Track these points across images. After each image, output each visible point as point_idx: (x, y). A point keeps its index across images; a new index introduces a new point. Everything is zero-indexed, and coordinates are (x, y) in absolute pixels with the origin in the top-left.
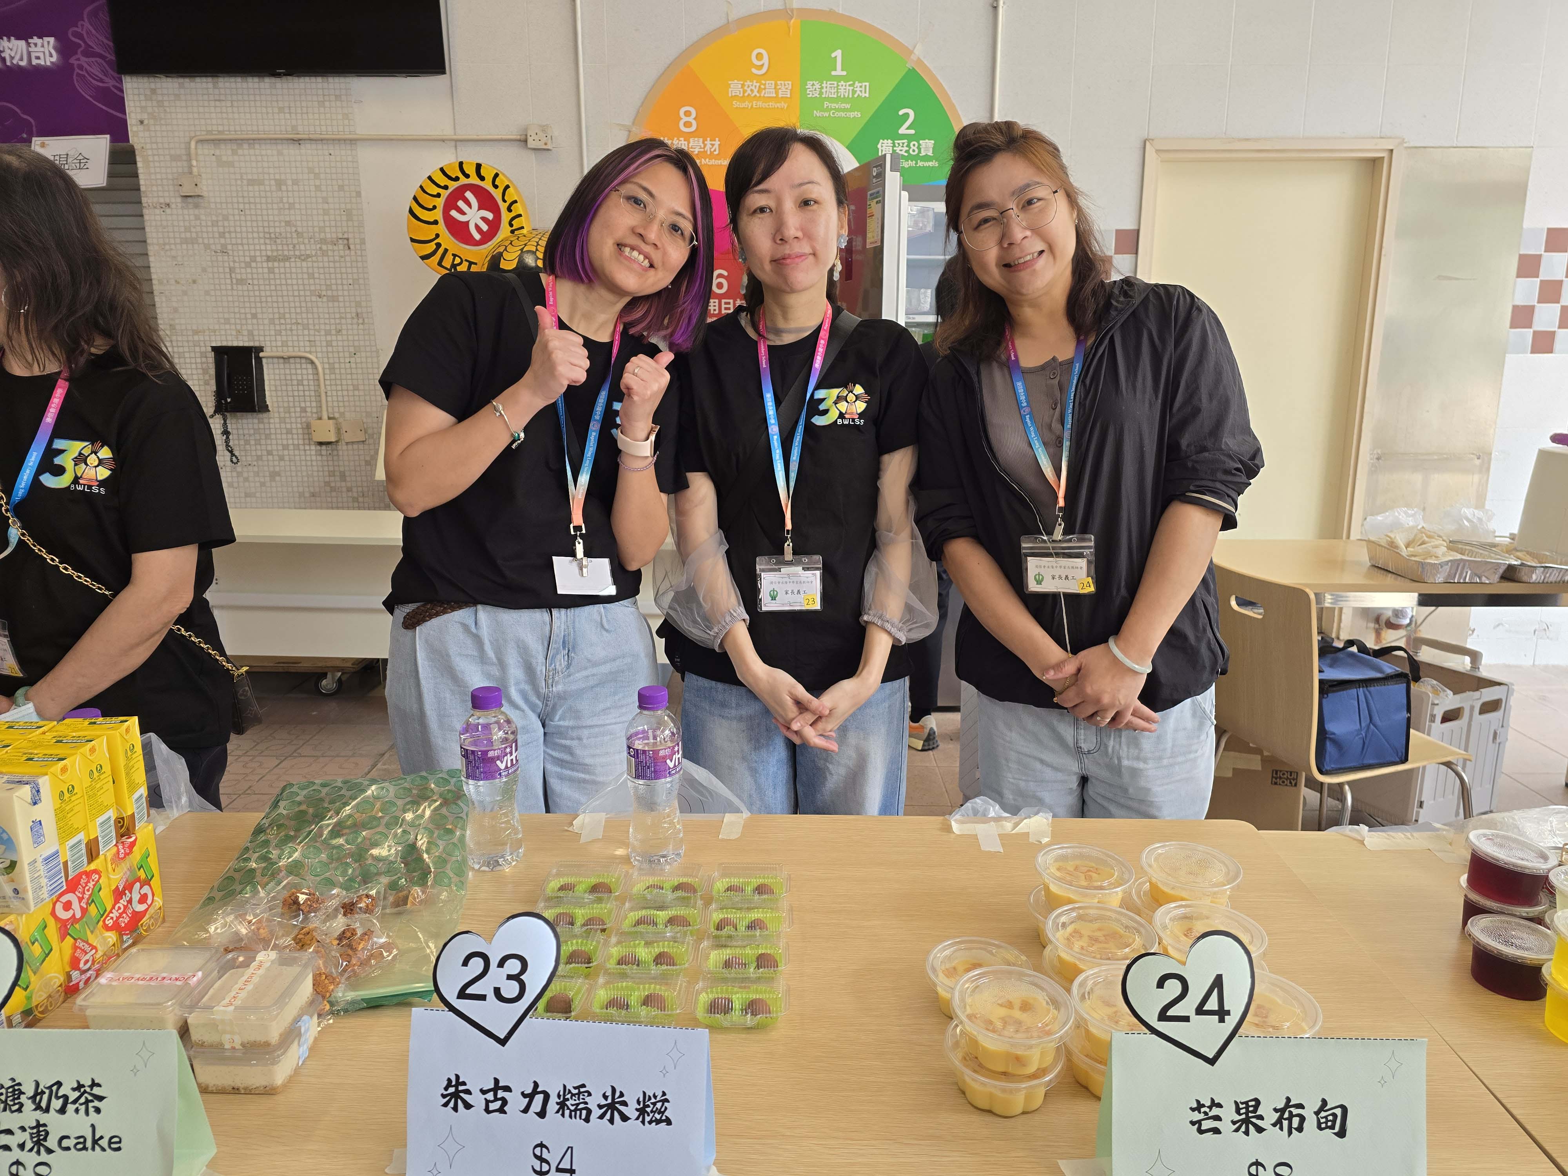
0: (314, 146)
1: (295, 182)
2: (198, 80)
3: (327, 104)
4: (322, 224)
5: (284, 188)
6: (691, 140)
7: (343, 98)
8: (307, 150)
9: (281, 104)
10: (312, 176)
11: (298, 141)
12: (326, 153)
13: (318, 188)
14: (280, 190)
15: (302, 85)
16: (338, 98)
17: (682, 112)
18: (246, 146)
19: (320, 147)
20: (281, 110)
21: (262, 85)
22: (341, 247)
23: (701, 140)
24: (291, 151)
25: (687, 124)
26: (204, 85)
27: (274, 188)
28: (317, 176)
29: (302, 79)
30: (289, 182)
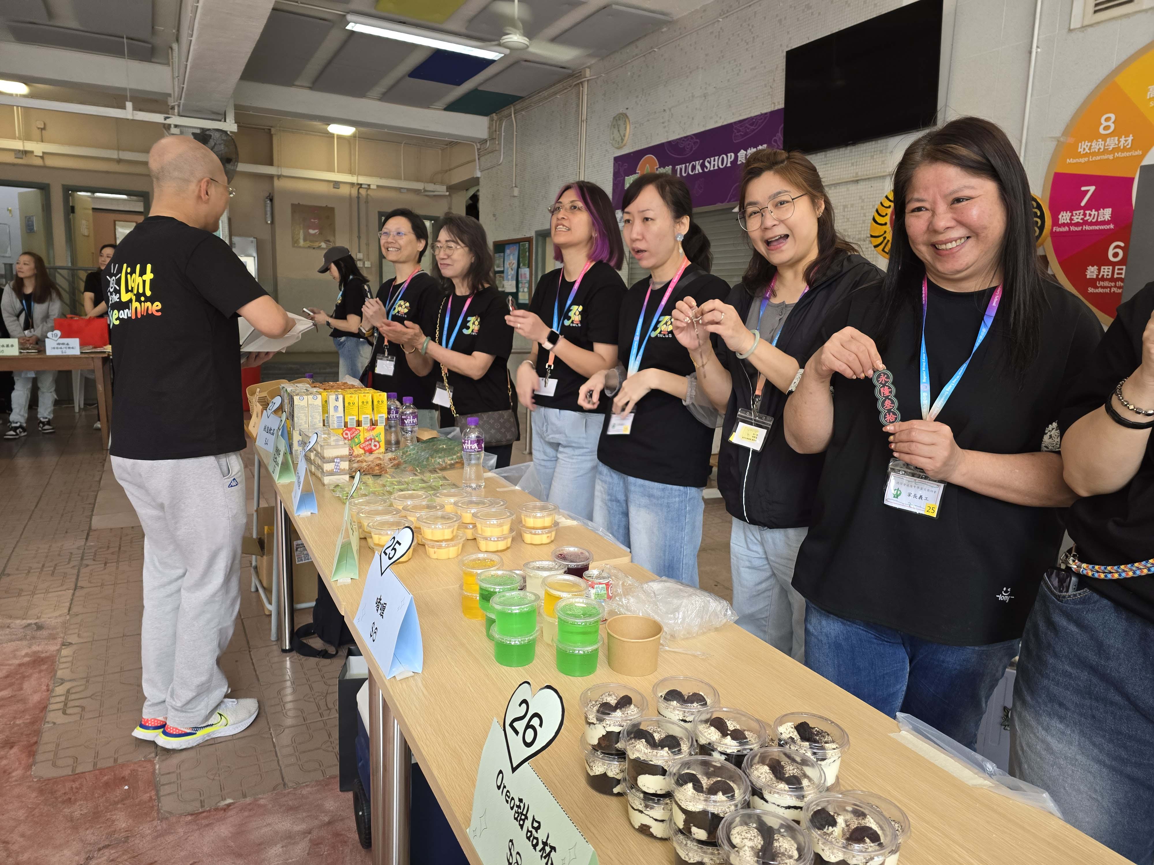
0: (864, 183)
1: (852, 205)
2: (819, 154)
3: (875, 157)
4: (860, 229)
5: (846, 210)
6: (1108, 140)
7: (884, 151)
8: (862, 186)
9: (853, 161)
10: (860, 201)
11: (857, 181)
12: (870, 186)
13: (862, 208)
14: (844, 211)
15: (865, 148)
16: (881, 152)
17: (1103, 120)
18: (833, 188)
19: (867, 183)
20: (853, 164)
21: (846, 152)
22: (867, 242)
23: (1117, 138)
24: (853, 188)
25: (1107, 128)
26: (821, 157)
27: (842, 211)
28: (863, 201)
29: (865, 145)
30: (849, 206)
